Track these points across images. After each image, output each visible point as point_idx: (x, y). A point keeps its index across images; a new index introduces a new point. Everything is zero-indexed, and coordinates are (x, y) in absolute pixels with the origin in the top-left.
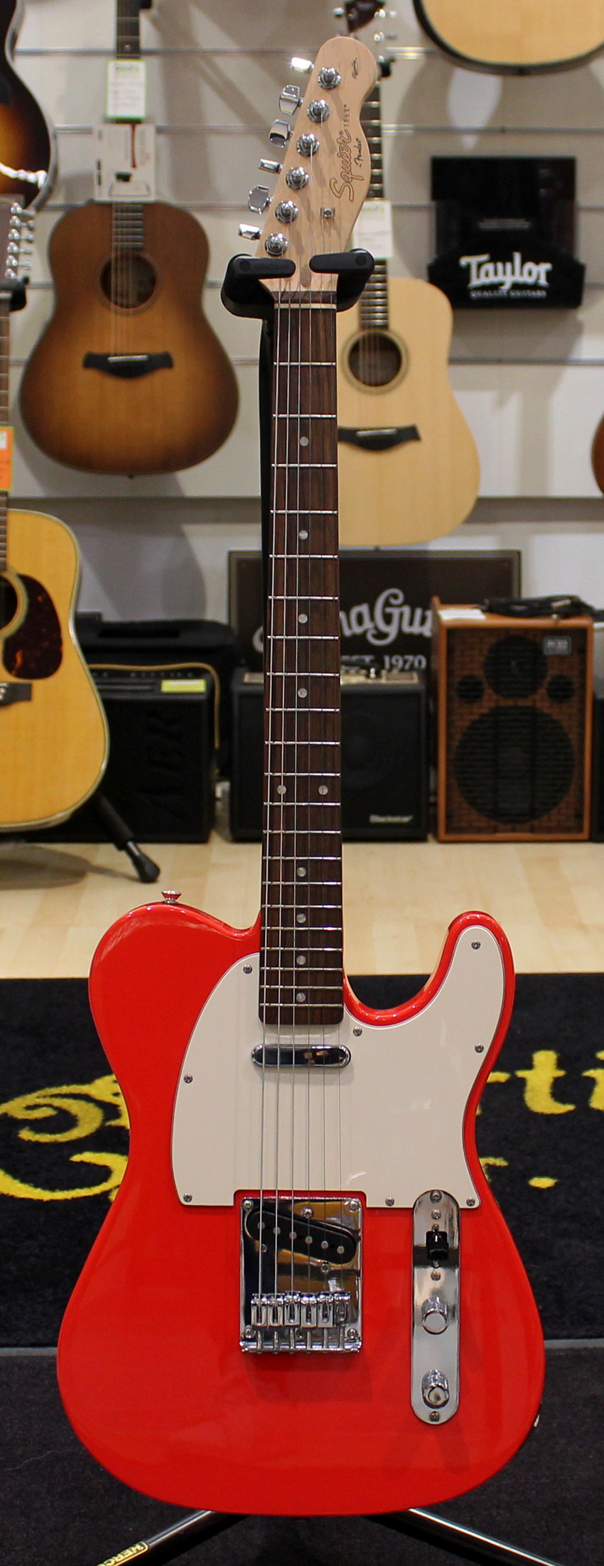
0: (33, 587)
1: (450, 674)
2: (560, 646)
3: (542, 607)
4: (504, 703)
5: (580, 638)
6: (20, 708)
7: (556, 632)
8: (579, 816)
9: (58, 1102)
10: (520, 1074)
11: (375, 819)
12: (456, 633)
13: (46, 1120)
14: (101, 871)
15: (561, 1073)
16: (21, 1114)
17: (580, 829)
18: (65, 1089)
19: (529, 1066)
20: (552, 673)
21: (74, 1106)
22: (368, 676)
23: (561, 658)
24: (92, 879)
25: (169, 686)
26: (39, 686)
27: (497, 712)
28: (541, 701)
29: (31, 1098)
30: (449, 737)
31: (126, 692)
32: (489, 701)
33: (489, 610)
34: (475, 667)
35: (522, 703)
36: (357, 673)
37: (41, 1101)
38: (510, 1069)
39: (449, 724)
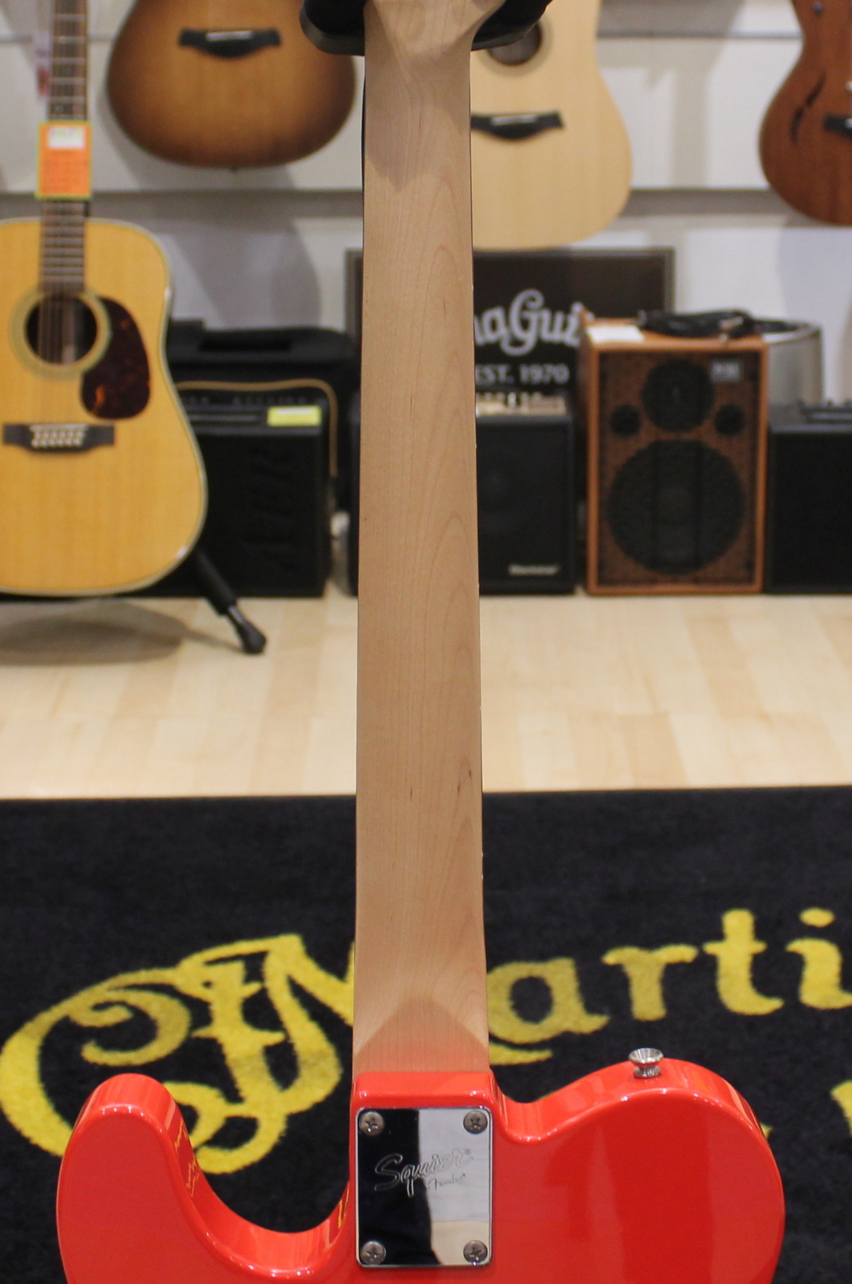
0: (117, 311)
1: (602, 402)
2: (727, 372)
3: (705, 325)
4: (667, 436)
5: (753, 362)
6: (101, 455)
7: (725, 356)
8: (750, 566)
9: (135, 998)
10: (711, 948)
11: (516, 570)
12: (613, 358)
13: (118, 1027)
14: (200, 637)
15: (760, 947)
16: (88, 1019)
17: (750, 579)
18: (144, 976)
19: (718, 935)
20: (720, 402)
21: (155, 1005)
22: (506, 402)
23: (730, 386)
25: (281, 417)
26: (123, 428)
27: (656, 447)
28: (707, 434)
29: (102, 992)
30: (601, 476)
31: (232, 422)
32: (647, 434)
33: (646, 328)
34: (631, 394)
35: (688, 436)
36: (494, 400)
37: (114, 996)
38: (697, 940)
39: (602, 462)
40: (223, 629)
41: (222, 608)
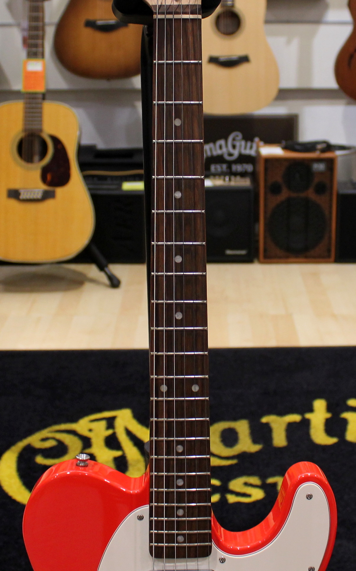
0: (56, 141)
1: (266, 181)
2: (320, 167)
3: (310, 147)
4: (294, 195)
5: (331, 163)
6: (50, 203)
7: (319, 160)
8: (329, 251)
9: (59, 436)
10: (308, 416)
11: (229, 252)
12: (270, 161)
13: (51, 449)
14: (93, 281)
15: (329, 415)
16: (38, 445)
17: (329, 256)
18: (63, 427)
19: (311, 410)
20: (316, 180)
21: (67, 439)
22: (224, 180)
23: (321, 173)
24: (88, 286)
25: (128, 186)
26: (59, 191)
27: (289, 200)
28: (311, 194)
29: (45, 433)
30: (265, 212)
31: (106, 189)
32: (285, 194)
33: (285, 148)
34: (278, 177)
35: (302, 195)
36: (220, 179)
37: (50, 435)
38: (302, 412)
39: (266, 206)
40: (102, 277)
41: (102, 268)
